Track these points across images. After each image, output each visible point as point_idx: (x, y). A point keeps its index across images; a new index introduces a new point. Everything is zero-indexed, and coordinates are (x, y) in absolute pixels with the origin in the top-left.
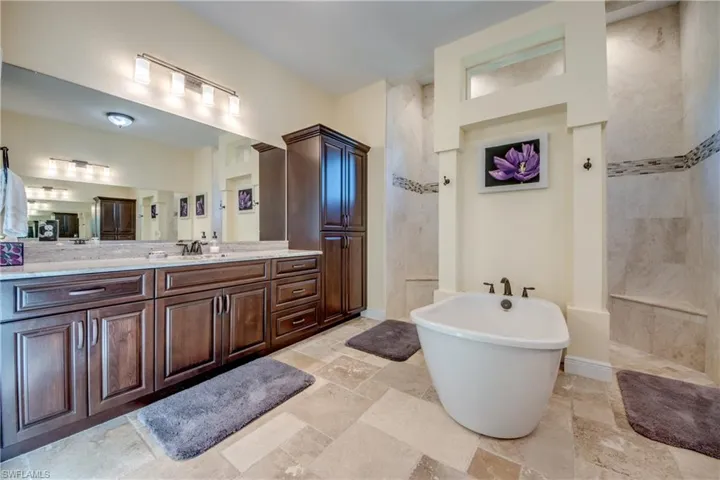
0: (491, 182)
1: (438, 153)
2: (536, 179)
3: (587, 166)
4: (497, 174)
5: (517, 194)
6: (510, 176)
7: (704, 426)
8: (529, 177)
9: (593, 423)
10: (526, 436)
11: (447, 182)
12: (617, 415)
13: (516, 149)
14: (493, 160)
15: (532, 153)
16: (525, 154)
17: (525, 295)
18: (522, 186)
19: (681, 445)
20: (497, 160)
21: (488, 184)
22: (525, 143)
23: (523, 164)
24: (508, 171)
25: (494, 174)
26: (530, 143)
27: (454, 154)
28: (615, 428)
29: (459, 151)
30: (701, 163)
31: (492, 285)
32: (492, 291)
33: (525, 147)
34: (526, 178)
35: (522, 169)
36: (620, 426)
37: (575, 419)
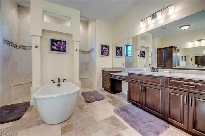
0: (52, 49)
1: (32, 36)
2: (65, 51)
3: (77, 50)
4: (55, 48)
5: (60, 54)
6: (58, 49)
7: (95, 97)
8: (64, 50)
9: (81, 105)
10: (71, 116)
11: (36, 47)
12: (84, 101)
13: (60, 42)
14: (53, 43)
15: (64, 44)
16: (62, 44)
17: (63, 81)
18: (62, 52)
19: (94, 101)
20: (54, 43)
21: (51, 50)
22: (63, 41)
23: (62, 46)
24: (58, 48)
25: (54, 47)
26: (64, 41)
27: (39, 38)
28: (85, 104)
29: (41, 37)
30: (91, 53)
31: (54, 81)
32: (54, 82)
33: (62, 42)
34: (63, 50)
35: (62, 48)
36: (85, 103)
37: (78, 106)
